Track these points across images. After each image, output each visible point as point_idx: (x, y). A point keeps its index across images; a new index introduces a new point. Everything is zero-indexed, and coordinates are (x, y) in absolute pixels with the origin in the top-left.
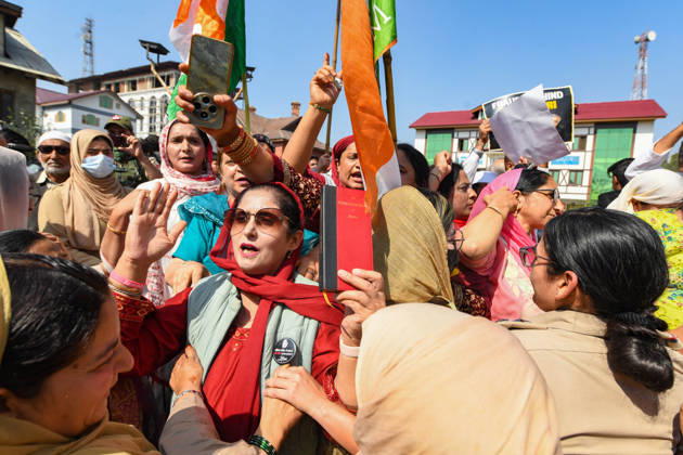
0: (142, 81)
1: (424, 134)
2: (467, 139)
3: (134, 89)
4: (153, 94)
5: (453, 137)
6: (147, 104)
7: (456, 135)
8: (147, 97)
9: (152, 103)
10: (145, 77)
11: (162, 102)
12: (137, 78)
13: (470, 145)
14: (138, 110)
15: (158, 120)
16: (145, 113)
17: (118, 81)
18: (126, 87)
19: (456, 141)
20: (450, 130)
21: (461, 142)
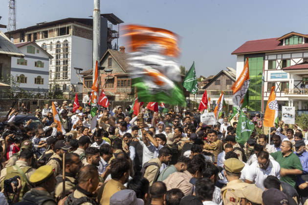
0: (51, 31)
1: (243, 58)
2: (275, 60)
3: (46, 36)
4: (58, 40)
5: (264, 59)
6: (54, 47)
7: (266, 58)
8: (55, 42)
9: (58, 45)
10: (53, 28)
11: (64, 45)
12: (48, 29)
13: (277, 64)
14: (49, 51)
15: (62, 57)
16: (53, 53)
17: (35, 32)
18: (41, 36)
19: (267, 62)
20: (262, 54)
21: (271, 62)
